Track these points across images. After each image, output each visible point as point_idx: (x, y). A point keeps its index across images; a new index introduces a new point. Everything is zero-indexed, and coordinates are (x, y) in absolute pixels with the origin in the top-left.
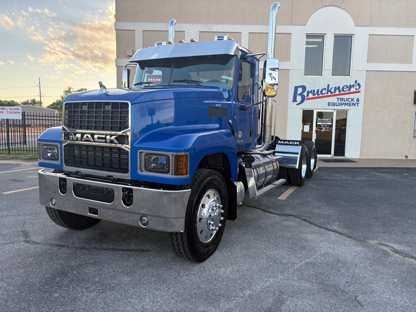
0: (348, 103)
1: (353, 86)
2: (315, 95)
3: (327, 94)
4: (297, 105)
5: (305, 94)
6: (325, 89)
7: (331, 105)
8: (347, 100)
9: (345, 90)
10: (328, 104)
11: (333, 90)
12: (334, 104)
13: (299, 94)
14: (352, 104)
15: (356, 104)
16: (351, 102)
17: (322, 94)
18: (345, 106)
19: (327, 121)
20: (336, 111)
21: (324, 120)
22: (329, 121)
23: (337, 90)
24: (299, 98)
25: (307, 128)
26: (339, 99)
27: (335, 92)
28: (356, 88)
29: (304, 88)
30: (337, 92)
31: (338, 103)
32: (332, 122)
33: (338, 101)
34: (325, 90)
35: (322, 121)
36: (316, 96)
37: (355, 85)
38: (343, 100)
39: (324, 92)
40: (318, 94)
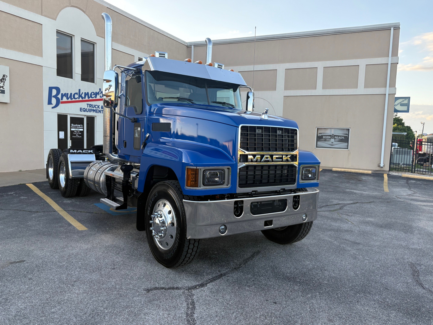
0: (95, 110)
1: (98, 93)
2: (69, 98)
3: (79, 99)
4: (53, 108)
5: (60, 96)
6: (77, 93)
7: (82, 110)
8: (95, 106)
9: (93, 96)
10: (81, 110)
11: (83, 96)
12: (85, 110)
13: (54, 97)
14: (98, 111)
15: (101, 111)
16: (97, 109)
17: (75, 99)
18: (93, 112)
19: (79, 127)
20: (86, 117)
21: (77, 125)
22: (81, 127)
23: (87, 96)
24: (54, 101)
25: (62, 135)
26: (89, 105)
27: (85, 98)
28: (100, 96)
29: (58, 89)
30: (87, 98)
31: (88, 109)
32: (83, 129)
33: (88, 107)
34: (77, 95)
35: (75, 126)
36: (70, 100)
37: (100, 93)
38: (92, 107)
39: (76, 96)
40: (71, 98)
